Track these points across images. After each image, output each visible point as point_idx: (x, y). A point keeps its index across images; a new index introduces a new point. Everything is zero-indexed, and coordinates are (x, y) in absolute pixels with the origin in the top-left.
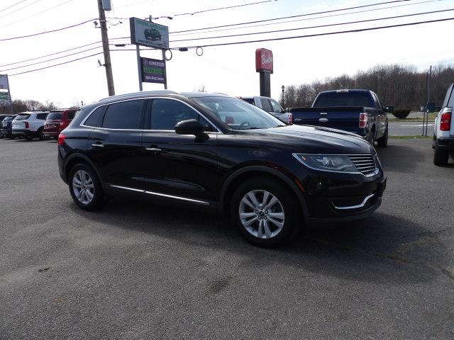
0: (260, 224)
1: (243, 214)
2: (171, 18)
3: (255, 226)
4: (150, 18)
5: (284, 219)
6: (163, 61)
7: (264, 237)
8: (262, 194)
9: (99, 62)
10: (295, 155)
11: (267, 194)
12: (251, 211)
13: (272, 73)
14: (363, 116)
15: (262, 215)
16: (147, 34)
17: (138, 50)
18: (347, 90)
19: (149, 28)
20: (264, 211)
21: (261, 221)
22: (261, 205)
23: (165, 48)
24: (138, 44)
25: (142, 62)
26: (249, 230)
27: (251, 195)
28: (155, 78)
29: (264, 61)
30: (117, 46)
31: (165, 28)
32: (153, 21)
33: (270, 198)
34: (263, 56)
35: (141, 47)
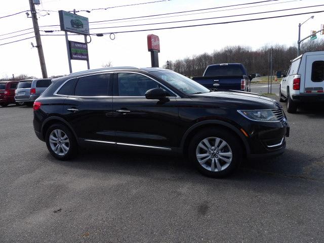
0: (213, 161)
1: (199, 156)
2: (89, 12)
3: (208, 163)
4: (74, 11)
5: (232, 156)
6: (86, 43)
7: (216, 170)
8: (214, 140)
9: (32, 44)
10: (239, 111)
11: (218, 140)
12: (205, 152)
13: (159, 52)
14: (243, 81)
15: (214, 155)
16: (73, 23)
17: (66, 35)
18: (227, 64)
19: (74, 19)
20: (215, 152)
21: (213, 159)
22: (213, 148)
23: (86, 34)
24: (66, 31)
25: (70, 44)
26: (204, 166)
27: (205, 141)
28: (80, 57)
29: (154, 44)
30: (46, 32)
31: (86, 19)
32: (76, 13)
33: (221, 142)
34: (152, 40)
35: (68, 33)
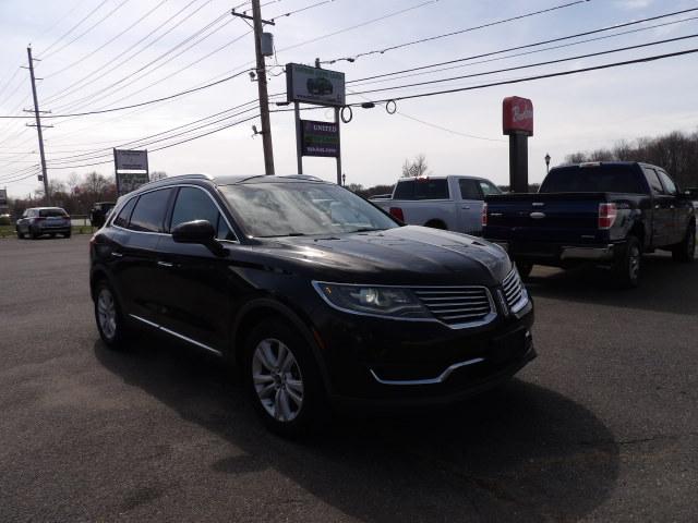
0: (277, 396)
2: (352, 60)
4: (317, 62)
5: (302, 391)
6: (336, 125)
7: (282, 419)
8: (277, 346)
9: (254, 128)
10: (315, 283)
11: (282, 347)
12: (267, 372)
13: (531, 134)
14: (606, 208)
15: (279, 382)
16: (311, 85)
17: (297, 110)
19: (314, 77)
21: (278, 391)
23: (338, 104)
24: (297, 102)
25: (302, 126)
26: (265, 404)
27: (266, 346)
28: (322, 150)
30: (279, 104)
31: (340, 76)
33: (285, 353)
34: (515, 108)
35: (301, 105)
